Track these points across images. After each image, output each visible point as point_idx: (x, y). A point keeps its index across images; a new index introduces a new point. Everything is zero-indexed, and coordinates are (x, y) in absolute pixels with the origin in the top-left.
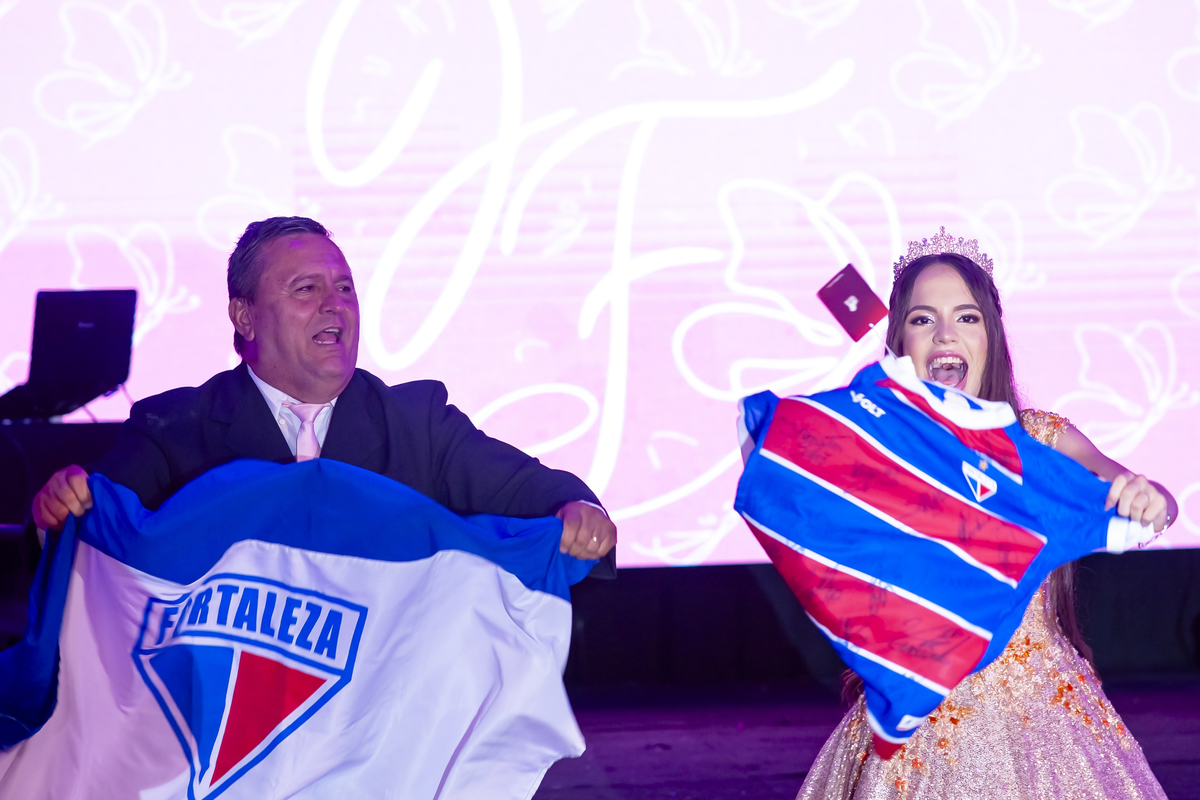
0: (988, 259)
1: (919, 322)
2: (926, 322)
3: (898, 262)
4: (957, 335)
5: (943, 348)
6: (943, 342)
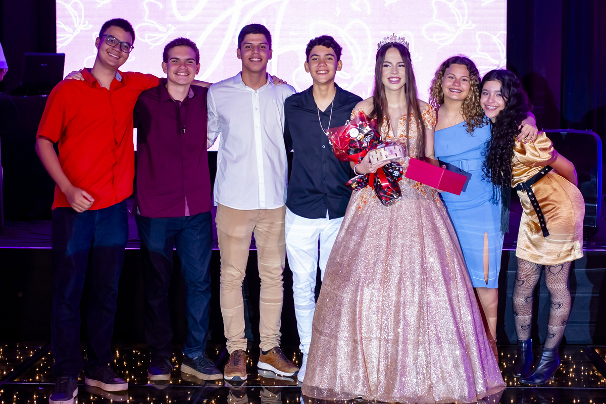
0: (408, 43)
2: (388, 66)
3: (379, 43)
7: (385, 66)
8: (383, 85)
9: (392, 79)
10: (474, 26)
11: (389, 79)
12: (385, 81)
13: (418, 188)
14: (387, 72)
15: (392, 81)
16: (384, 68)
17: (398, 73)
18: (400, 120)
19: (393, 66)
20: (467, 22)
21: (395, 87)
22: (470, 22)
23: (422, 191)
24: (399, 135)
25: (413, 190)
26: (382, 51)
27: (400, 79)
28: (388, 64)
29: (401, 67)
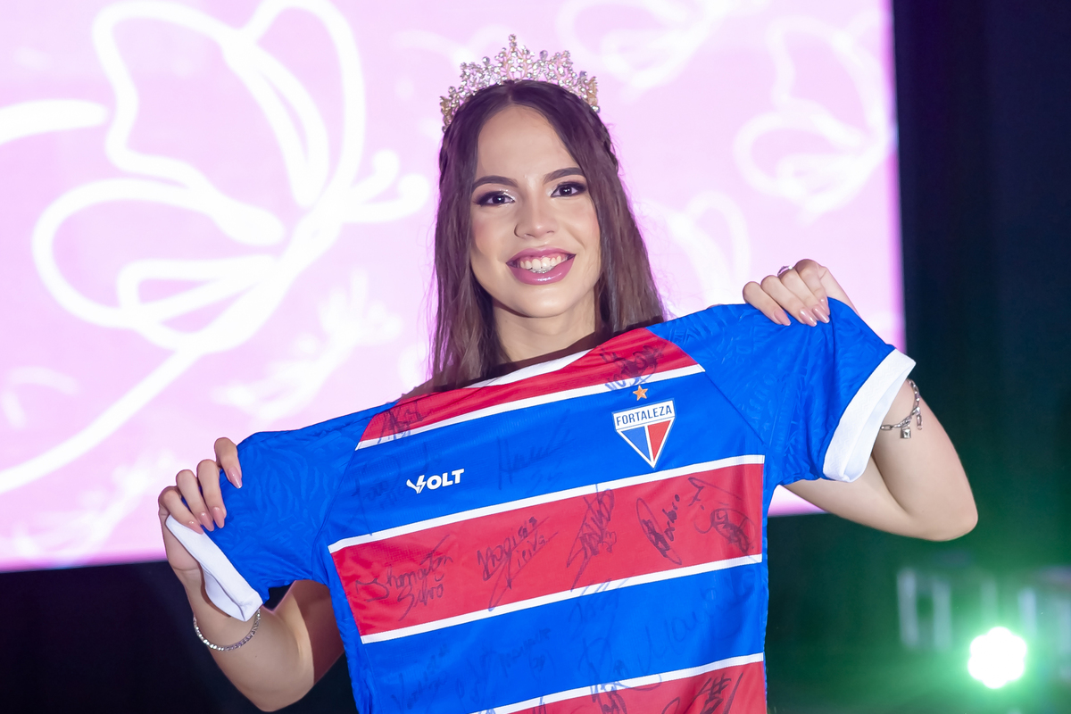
0: (589, 78)
1: (490, 201)
2: (503, 202)
3: (447, 96)
4: (553, 220)
5: (534, 244)
6: (532, 235)
7: (483, 201)
12: (494, 275)
15: (530, 273)
29: (569, 194)
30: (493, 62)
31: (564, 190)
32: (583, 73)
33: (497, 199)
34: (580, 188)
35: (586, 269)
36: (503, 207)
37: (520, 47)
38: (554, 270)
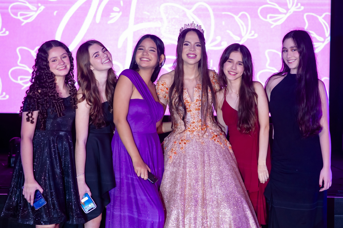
3: (181, 29)
7: (185, 45)
8: (183, 60)
9: (189, 55)
10: (302, 8)
11: (187, 55)
12: (184, 57)
13: (215, 140)
14: (186, 50)
15: (190, 57)
16: (184, 46)
17: (195, 50)
18: (195, 89)
19: (191, 45)
20: (297, 5)
21: (192, 61)
22: (299, 4)
23: (218, 141)
24: (196, 100)
25: (211, 141)
26: (183, 34)
27: (196, 56)
28: (188, 43)
29: (198, 46)
30: (190, 25)
31: (198, 45)
32: (203, 29)
33: (187, 45)
34: (200, 46)
35: (199, 57)
36: (188, 46)
37: (194, 23)
38: (193, 57)
